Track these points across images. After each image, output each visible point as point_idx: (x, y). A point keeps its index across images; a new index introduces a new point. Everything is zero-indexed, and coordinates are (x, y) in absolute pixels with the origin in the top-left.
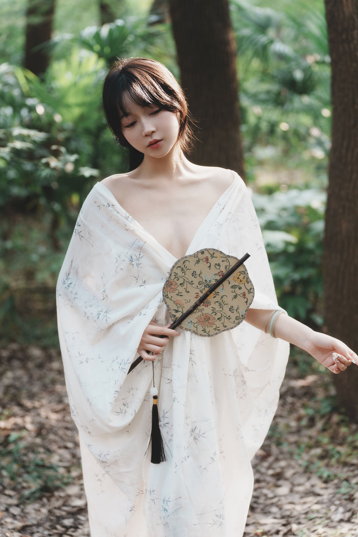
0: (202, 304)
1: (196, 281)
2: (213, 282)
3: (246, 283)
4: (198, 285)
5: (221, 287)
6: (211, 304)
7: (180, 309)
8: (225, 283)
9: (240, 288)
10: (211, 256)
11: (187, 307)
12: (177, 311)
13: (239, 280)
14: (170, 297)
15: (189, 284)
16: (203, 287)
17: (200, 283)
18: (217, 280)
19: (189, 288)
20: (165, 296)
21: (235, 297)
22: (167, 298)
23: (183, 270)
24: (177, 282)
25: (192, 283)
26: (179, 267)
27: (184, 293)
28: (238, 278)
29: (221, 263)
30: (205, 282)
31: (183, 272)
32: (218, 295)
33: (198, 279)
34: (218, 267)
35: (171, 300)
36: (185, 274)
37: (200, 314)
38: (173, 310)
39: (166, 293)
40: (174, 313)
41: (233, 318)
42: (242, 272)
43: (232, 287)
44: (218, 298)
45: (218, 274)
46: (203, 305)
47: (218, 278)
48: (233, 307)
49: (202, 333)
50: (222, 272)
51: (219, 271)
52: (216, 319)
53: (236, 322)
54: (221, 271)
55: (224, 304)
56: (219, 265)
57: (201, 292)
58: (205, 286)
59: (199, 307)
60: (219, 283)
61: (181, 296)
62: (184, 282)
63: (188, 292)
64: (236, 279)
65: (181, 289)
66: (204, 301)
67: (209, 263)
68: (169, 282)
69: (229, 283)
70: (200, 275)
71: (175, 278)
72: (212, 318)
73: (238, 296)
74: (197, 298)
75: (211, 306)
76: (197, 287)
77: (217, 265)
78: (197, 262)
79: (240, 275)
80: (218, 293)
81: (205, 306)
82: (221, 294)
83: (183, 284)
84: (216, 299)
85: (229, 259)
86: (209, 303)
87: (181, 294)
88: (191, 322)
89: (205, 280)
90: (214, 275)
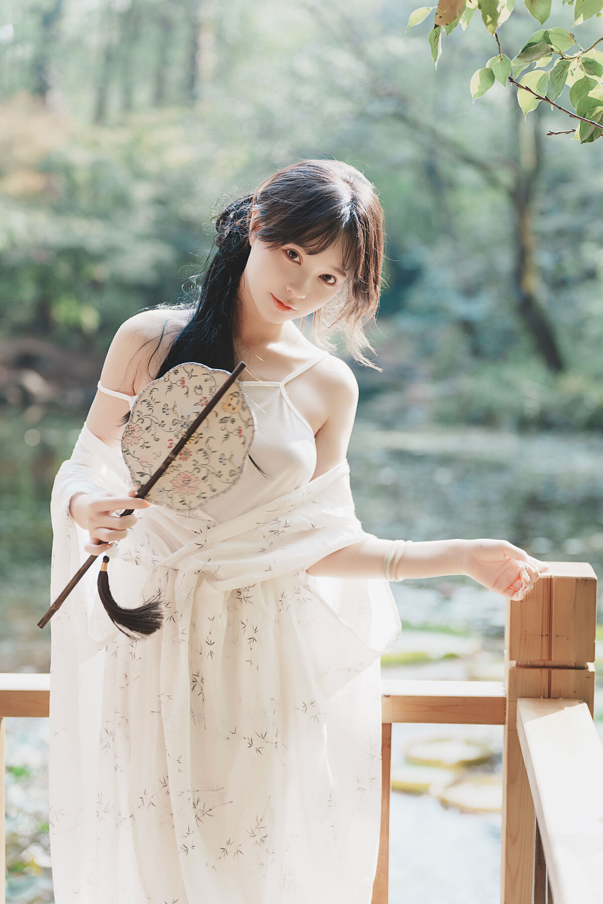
0: (178, 456)
1: (168, 420)
2: (194, 418)
3: (241, 411)
4: (172, 427)
5: (204, 423)
7: (147, 471)
8: (211, 416)
9: (233, 421)
10: (189, 375)
11: (158, 464)
12: (142, 474)
13: (231, 407)
14: (132, 453)
15: (159, 426)
16: (179, 428)
17: (174, 423)
18: (198, 413)
19: (157, 430)
20: (125, 452)
21: (227, 437)
22: (127, 454)
23: (150, 405)
24: (141, 425)
25: (162, 424)
26: (144, 401)
27: (152, 443)
28: (230, 405)
29: (203, 384)
30: (181, 419)
31: (150, 408)
32: (201, 438)
33: (172, 416)
34: (199, 391)
35: (134, 457)
36: (153, 411)
37: (176, 473)
38: (138, 473)
39: (126, 447)
40: (138, 478)
42: (235, 394)
43: (223, 421)
44: (202, 444)
45: (200, 402)
46: (180, 459)
47: (201, 409)
49: (181, 506)
50: (205, 398)
51: (200, 397)
54: (204, 397)
56: (200, 388)
57: (176, 436)
58: (182, 426)
59: (173, 463)
60: (202, 417)
61: (148, 447)
62: (151, 424)
63: (157, 440)
64: (226, 406)
65: (147, 437)
66: (180, 451)
67: (185, 387)
68: (130, 427)
69: (217, 415)
70: (173, 408)
71: (139, 419)
72: (193, 478)
73: (231, 435)
74: (171, 447)
75: (192, 458)
76: (170, 429)
77: (198, 388)
78: (169, 389)
79: (232, 399)
80: (201, 434)
81: (183, 460)
82: (205, 436)
83: (149, 427)
84: (198, 446)
85: (214, 375)
86: (188, 453)
87: (147, 445)
88: (163, 489)
89: (182, 416)
90: (195, 405)
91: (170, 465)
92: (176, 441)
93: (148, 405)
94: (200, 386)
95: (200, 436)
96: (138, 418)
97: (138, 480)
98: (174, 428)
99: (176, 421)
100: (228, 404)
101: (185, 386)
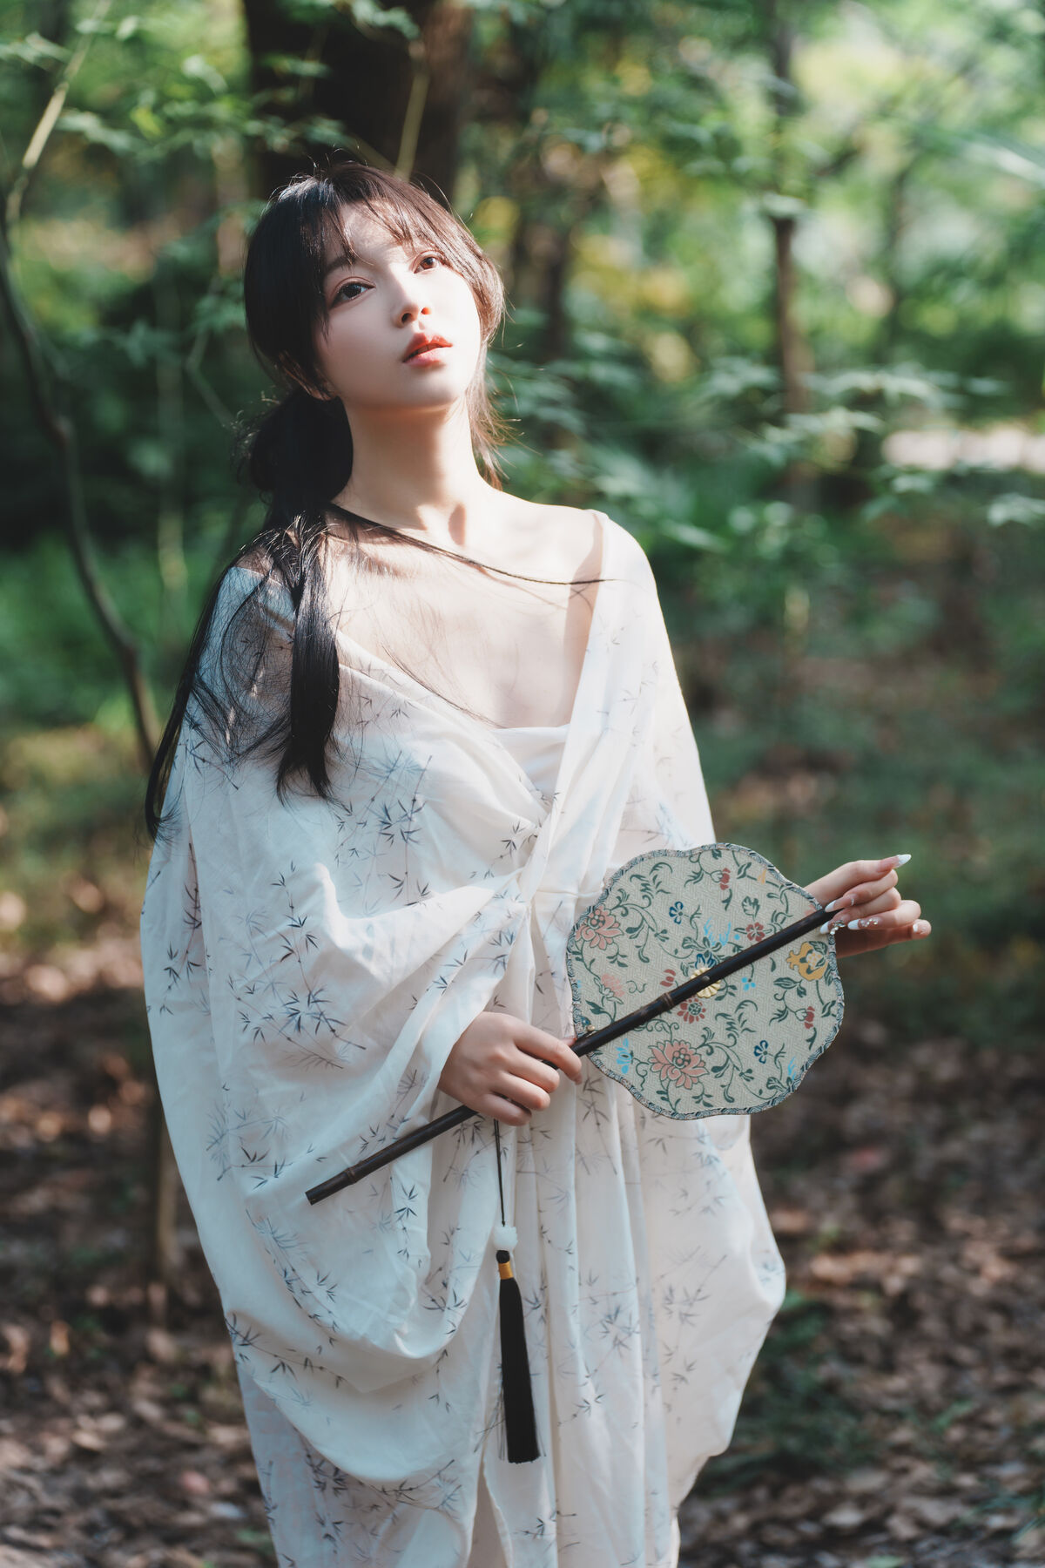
0: (678, 1008)
1: (677, 933)
2: (727, 952)
3: (822, 982)
4: (680, 949)
5: (745, 972)
6: (703, 1017)
7: (608, 1006)
8: (762, 964)
9: (802, 992)
11: (632, 1004)
12: (597, 1010)
13: (804, 966)
14: (587, 961)
15: (655, 935)
16: (693, 958)
17: (687, 943)
18: (739, 947)
19: (653, 948)
20: (574, 953)
21: (782, 1015)
22: (577, 959)
23: (649, 889)
24: (619, 919)
25: (662, 936)
26: (639, 877)
27: (633, 959)
28: (803, 960)
29: (763, 901)
30: (701, 944)
31: (646, 896)
32: (732, 994)
33: (684, 930)
34: (751, 910)
35: (589, 970)
36: (650, 904)
37: (663, 1036)
38: (588, 1003)
39: (579, 945)
40: (586, 1011)
42: (820, 946)
43: (780, 982)
44: (729, 1005)
45: (748, 929)
46: (680, 1014)
47: (746, 943)
48: (766, 1045)
49: (656, 1099)
50: (760, 927)
51: (750, 921)
52: (709, 1067)
54: (757, 924)
55: (744, 1027)
56: (756, 903)
57: (685, 971)
58: (700, 955)
59: (665, 1016)
60: (745, 959)
61: (621, 965)
62: (640, 927)
63: (646, 960)
64: (796, 960)
65: (626, 945)
66: (685, 1000)
67: (727, 890)
68: (597, 912)
69: (774, 967)
70: (692, 917)
71: (618, 906)
72: (695, 1061)
73: (791, 1016)
74: (669, 985)
75: (701, 1024)
76: (676, 951)
77: (750, 903)
78: (695, 878)
79: (810, 952)
80: (734, 987)
81: (685, 1019)
82: (741, 995)
83: (636, 929)
84: (721, 1007)
85: (788, 893)
86: (699, 1013)
87: (621, 960)
88: (632, 1054)
89: (705, 940)
90: (736, 930)
91: (658, 1017)
92: (681, 980)
93: (643, 888)
94: (756, 899)
95: (730, 990)
96: (617, 902)
97: (584, 1015)
98: (683, 952)
99: (689, 943)
100: (801, 957)
101: (727, 887)
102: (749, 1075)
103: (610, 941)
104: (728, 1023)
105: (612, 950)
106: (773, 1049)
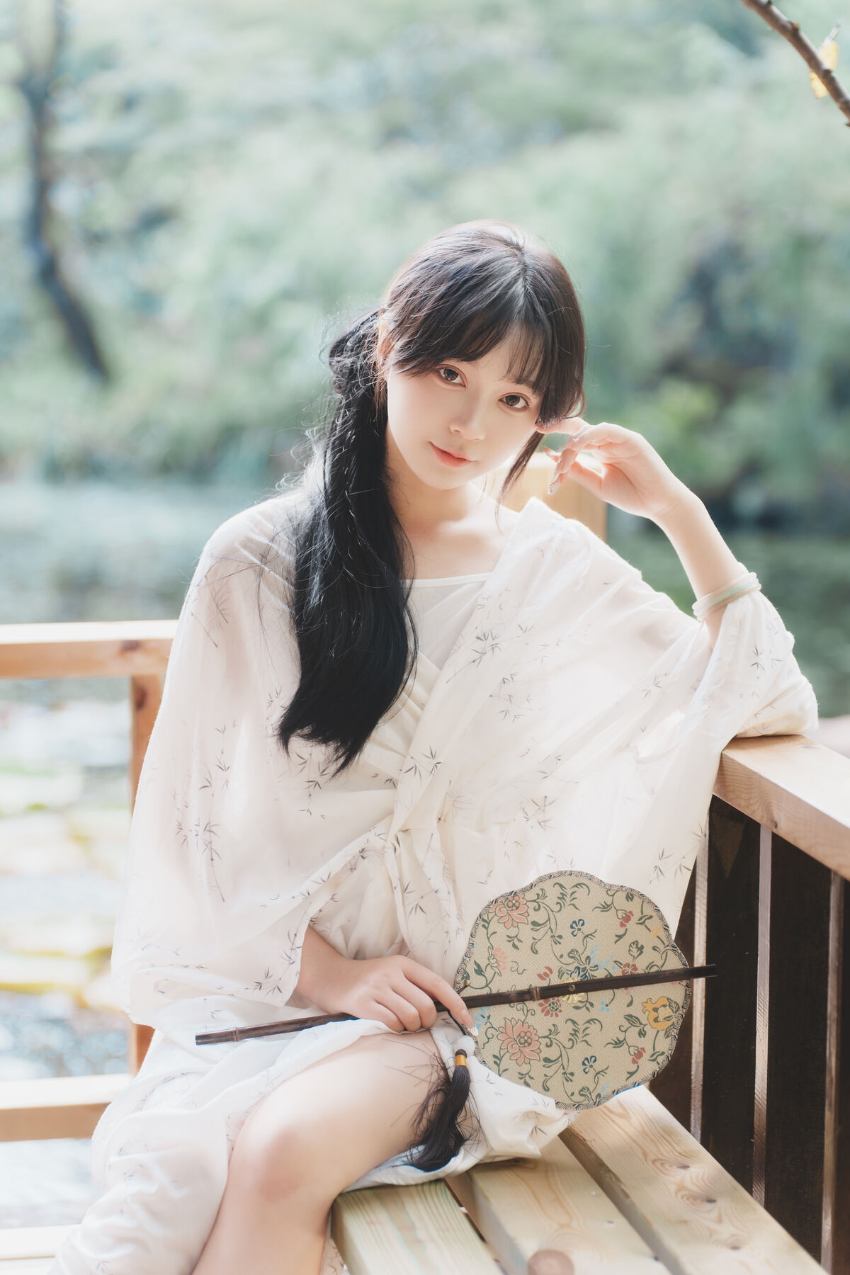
0: (542, 1001)
1: (570, 943)
2: (600, 974)
3: (662, 1033)
4: (566, 956)
5: (608, 994)
6: (557, 1015)
7: (489, 973)
8: (622, 995)
9: (642, 1034)
10: (641, 919)
12: (479, 971)
13: (655, 1014)
14: (490, 931)
15: (552, 937)
16: (572, 968)
17: (572, 954)
18: (610, 973)
19: (545, 945)
20: (484, 920)
21: (618, 1043)
22: (484, 926)
23: (564, 899)
24: (531, 911)
25: (557, 939)
26: (561, 886)
27: (525, 946)
28: (656, 1010)
29: (648, 950)
30: (584, 960)
31: (560, 903)
32: (588, 1009)
33: (575, 943)
34: (635, 952)
35: (488, 939)
36: (560, 910)
37: (520, 1016)
38: (475, 963)
39: (490, 916)
40: (470, 968)
41: (575, 1087)
42: (674, 1005)
43: (629, 1018)
44: (581, 1016)
45: (625, 966)
46: (541, 1006)
47: (617, 972)
48: (595, 1061)
50: (635, 968)
51: (630, 960)
52: (543, 1056)
53: (577, 1098)
54: (634, 965)
55: (585, 1039)
56: (641, 949)
57: (561, 974)
58: (578, 968)
59: (529, 1003)
61: (515, 947)
62: (543, 924)
63: (536, 952)
64: (650, 1007)
65: (526, 933)
66: (549, 997)
67: (624, 928)
68: (516, 898)
69: (630, 1004)
70: (587, 936)
71: (535, 901)
72: (534, 1046)
73: (625, 1046)
74: (543, 979)
75: (554, 1020)
76: (562, 956)
77: (637, 947)
78: (604, 907)
79: (664, 1006)
80: (592, 1005)
81: (543, 1011)
82: (594, 1013)
83: (539, 925)
84: (575, 1015)
85: (670, 953)
86: (556, 1010)
87: (517, 943)
88: (489, 1017)
89: (588, 958)
90: (615, 962)
91: (523, 1001)
92: (555, 980)
93: (561, 896)
94: (642, 946)
95: (588, 1005)
96: (536, 897)
97: (467, 970)
98: (566, 959)
99: (575, 954)
100: (655, 1006)
101: (625, 926)
102: (570, 1076)
103: (515, 924)
104: (574, 1030)
105: (513, 932)
106: (598, 1066)
